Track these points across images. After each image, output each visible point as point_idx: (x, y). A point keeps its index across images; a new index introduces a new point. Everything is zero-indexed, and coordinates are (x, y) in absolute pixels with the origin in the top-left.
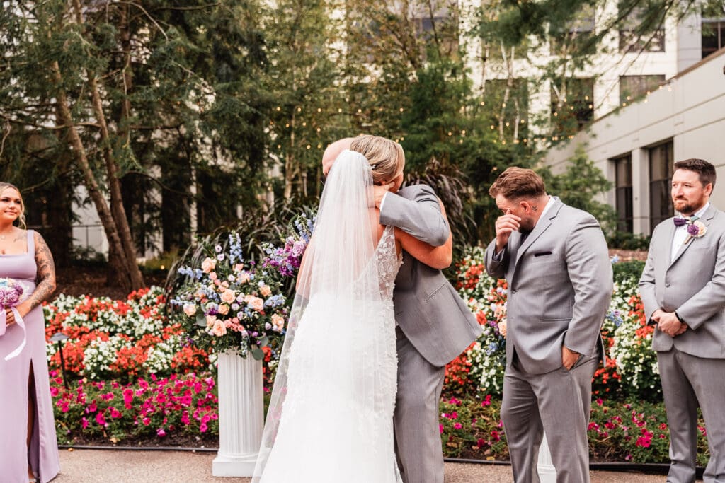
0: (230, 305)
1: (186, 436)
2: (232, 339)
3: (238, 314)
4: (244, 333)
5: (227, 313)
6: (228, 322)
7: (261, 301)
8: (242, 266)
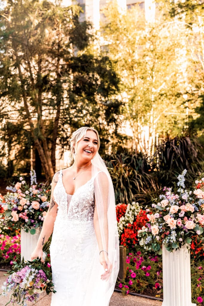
0: (23, 206)
3: (25, 211)
4: (27, 220)
5: (21, 210)
6: (21, 215)
8: (36, 186)
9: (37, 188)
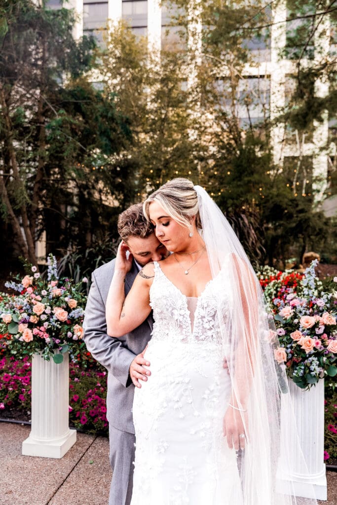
0: (39, 316)
1: (20, 411)
2: (39, 342)
3: (44, 324)
4: (48, 340)
5: (36, 322)
6: (36, 330)
7: (66, 313)
8: (56, 282)
9: (59, 286)
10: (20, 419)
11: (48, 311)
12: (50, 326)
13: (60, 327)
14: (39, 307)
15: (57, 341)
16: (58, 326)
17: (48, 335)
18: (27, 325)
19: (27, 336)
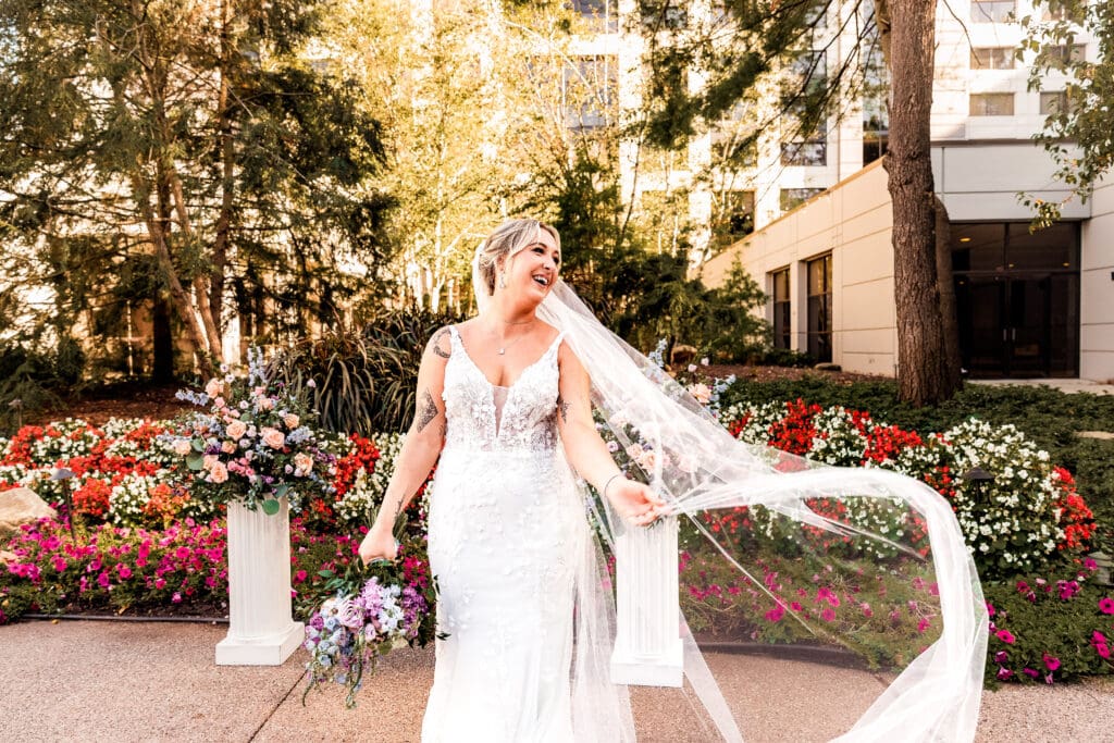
0: (238, 442)
1: (210, 602)
2: (239, 484)
3: (246, 453)
4: (253, 478)
5: (232, 452)
6: (232, 464)
7: (282, 435)
8: (264, 388)
9: (269, 394)
10: (210, 615)
11: (252, 432)
12: (256, 457)
13: (272, 457)
14: (237, 428)
15: (269, 480)
16: (269, 455)
17: (253, 471)
18: (217, 457)
19: (218, 474)
